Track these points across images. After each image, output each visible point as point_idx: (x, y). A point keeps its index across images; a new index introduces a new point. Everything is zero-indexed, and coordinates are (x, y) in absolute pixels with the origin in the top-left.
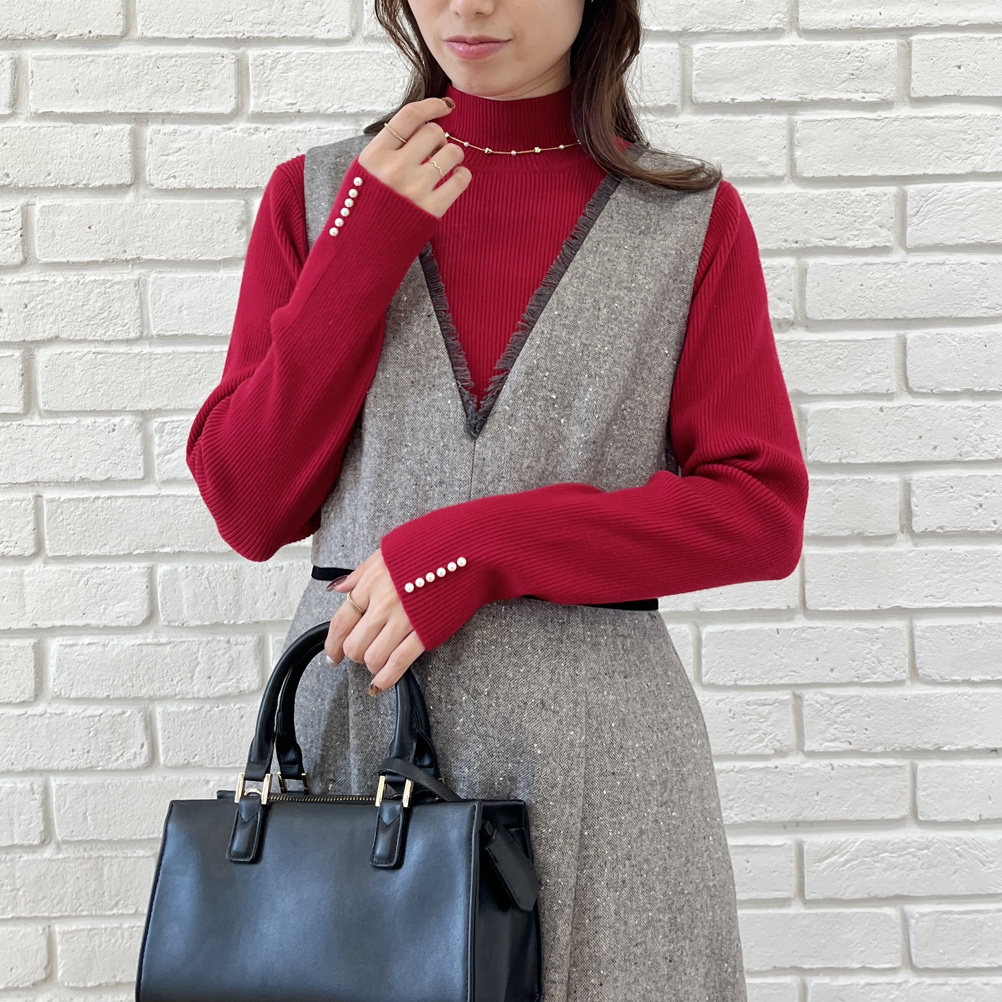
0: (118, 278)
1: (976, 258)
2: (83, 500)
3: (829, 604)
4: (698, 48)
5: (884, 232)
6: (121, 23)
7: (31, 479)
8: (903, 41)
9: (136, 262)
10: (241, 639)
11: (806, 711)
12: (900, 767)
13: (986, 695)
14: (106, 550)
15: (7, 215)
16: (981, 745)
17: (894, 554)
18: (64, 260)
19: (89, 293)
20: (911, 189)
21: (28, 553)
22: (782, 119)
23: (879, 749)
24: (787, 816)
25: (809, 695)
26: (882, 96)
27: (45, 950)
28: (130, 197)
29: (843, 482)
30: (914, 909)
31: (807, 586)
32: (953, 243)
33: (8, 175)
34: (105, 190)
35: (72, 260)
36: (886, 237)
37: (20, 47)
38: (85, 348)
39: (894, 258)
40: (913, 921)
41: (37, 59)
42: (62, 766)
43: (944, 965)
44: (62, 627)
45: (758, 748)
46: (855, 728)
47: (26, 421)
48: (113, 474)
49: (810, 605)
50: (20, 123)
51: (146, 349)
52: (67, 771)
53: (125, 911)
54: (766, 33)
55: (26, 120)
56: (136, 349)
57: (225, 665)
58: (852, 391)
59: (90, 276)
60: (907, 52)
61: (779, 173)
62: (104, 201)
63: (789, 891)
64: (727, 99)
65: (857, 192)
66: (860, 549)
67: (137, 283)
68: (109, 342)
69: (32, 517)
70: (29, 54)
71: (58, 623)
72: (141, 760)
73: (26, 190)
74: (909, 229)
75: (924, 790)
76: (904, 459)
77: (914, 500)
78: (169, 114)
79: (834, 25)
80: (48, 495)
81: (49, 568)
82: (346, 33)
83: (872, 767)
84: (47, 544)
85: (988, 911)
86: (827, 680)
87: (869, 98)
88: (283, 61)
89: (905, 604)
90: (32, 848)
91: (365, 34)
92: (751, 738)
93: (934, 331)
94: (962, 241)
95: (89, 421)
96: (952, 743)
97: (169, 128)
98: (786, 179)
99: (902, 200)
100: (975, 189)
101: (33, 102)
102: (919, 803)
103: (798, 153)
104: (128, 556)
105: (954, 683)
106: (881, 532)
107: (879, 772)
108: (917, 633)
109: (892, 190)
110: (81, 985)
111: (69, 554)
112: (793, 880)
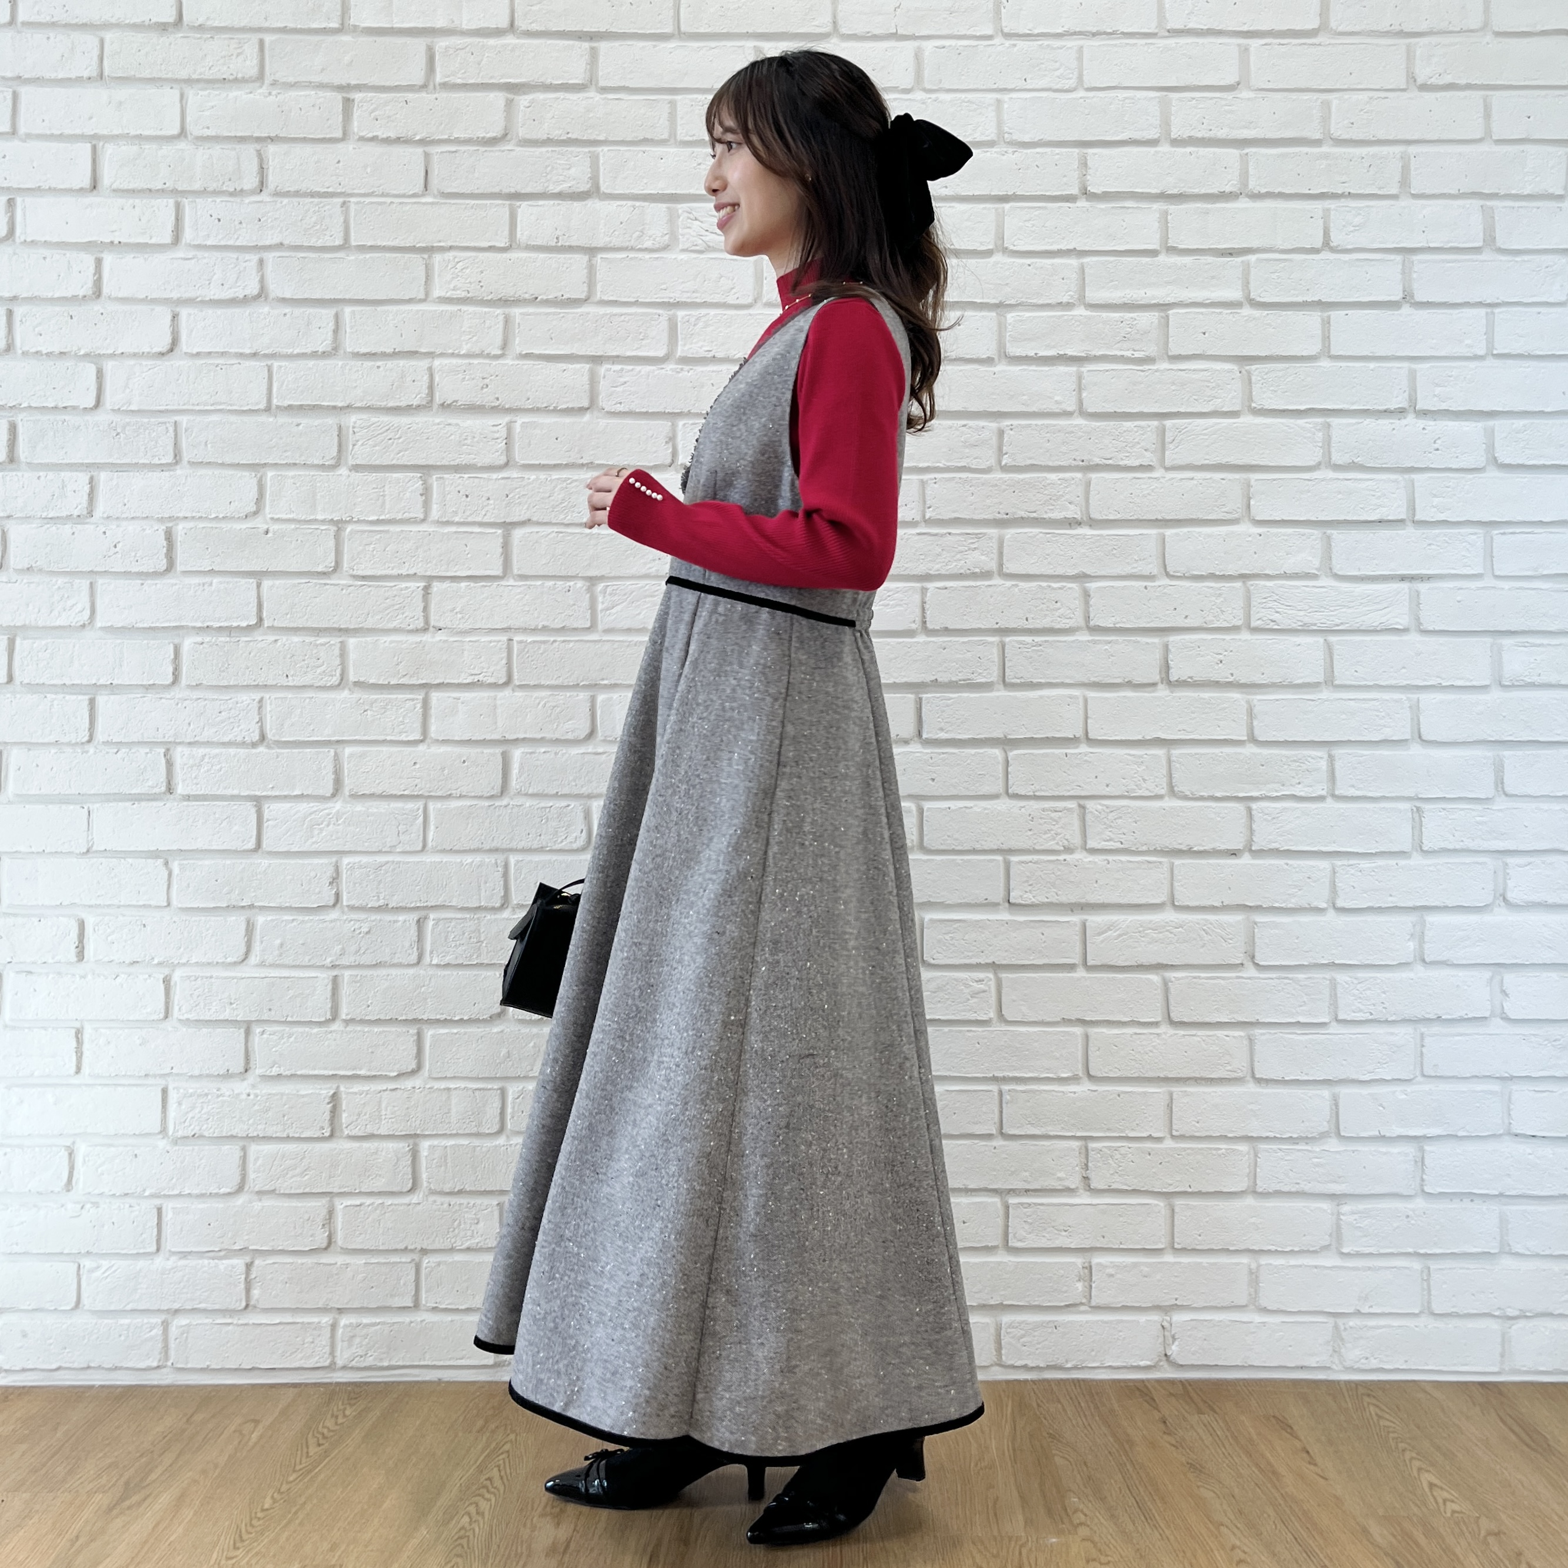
0: (576, 477)
1: (1217, 476)
2: (544, 642)
3: (1105, 734)
4: (1011, 316)
5: (1148, 454)
6: (586, 289)
7: (505, 626)
8: (1162, 314)
9: (590, 466)
11: (1088, 817)
12: (1160, 862)
13: (1226, 808)
14: (559, 682)
15: (496, 428)
16: (1223, 847)
17: (1155, 698)
18: (537, 462)
19: (555, 488)
20: (1169, 423)
21: (501, 682)
22: (1073, 369)
23: (1144, 848)
24: (1073, 899)
25: (1090, 805)
26: (1147, 354)
28: (587, 417)
29: (1117, 642)
30: (1171, 975)
31: (1089, 721)
32: (1200, 463)
33: (498, 399)
34: (569, 411)
35: (543, 462)
36: (1150, 458)
37: (511, 306)
38: (550, 529)
39: (1156, 474)
40: (1171, 984)
41: (521, 314)
42: (520, 847)
43: (1194, 1019)
44: (524, 739)
45: (1051, 845)
46: (1125, 831)
47: (504, 583)
48: (567, 623)
49: (1091, 736)
50: (508, 361)
52: (524, 851)
54: (1061, 306)
55: (513, 359)
58: (1123, 574)
59: (555, 475)
60: (1166, 323)
61: (1071, 409)
62: (568, 420)
63: (1076, 959)
64: (1032, 354)
65: (1128, 424)
66: (1129, 693)
69: (505, 655)
70: (517, 311)
71: (521, 736)
72: (581, 843)
73: (510, 410)
74: (1167, 453)
75: (1180, 881)
76: (1162, 625)
77: (1171, 657)
78: (618, 357)
79: (1110, 301)
80: (517, 638)
81: (516, 694)
82: (750, 300)
83: (1137, 862)
84: (516, 676)
86: (1104, 793)
87: (1137, 355)
88: (703, 319)
89: (1164, 736)
90: (494, 910)
91: (764, 301)
92: (1045, 837)
93: (1186, 530)
94: (1207, 462)
95: (551, 583)
96: (1201, 845)
97: (618, 367)
98: (1076, 414)
101: (519, 345)
102: (1175, 892)
103: (1084, 395)
104: (576, 687)
105: (1202, 798)
106: (1145, 681)
107: (1145, 866)
108: (1174, 758)
109: (1155, 423)
111: (532, 683)
112: (1079, 949)
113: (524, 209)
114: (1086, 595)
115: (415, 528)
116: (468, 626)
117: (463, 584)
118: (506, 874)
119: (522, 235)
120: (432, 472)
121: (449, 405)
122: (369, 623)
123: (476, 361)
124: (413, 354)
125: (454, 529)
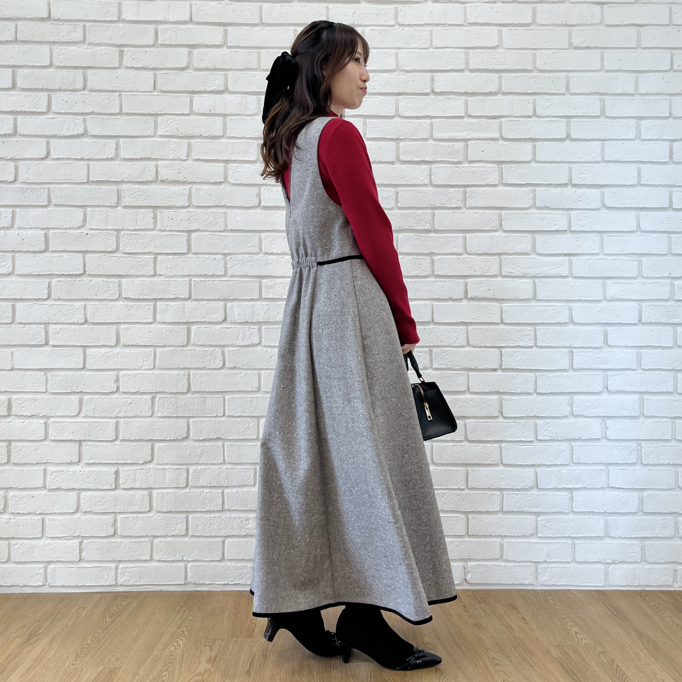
0: (218, 211)
1: (488, 212)
2: (205, 281)
4: (402, 144)
5: (459, 202)
6: (222, 132)
7: (188, 274)
8: (465, 143)
9: (224, 206)
10: (253, 327)
11: (433, 355)
12: (464, 374)
13: (491, 351)
14: (211, 298)
15: (184, 191)
16: (490, 367)
17: (462, 305)
18: (202, 205)
19: (209, 216)
20: (468, 189)
21: (187, 298)
22: (428, 166)
23: (457, 368)
25: (434, 350)
26: (459, 160)
27: (187, 427)
28: (223, 186)
29: (446, 281)
30: (468, 421)
31: (434, 314)
32: (481, 206)
33: (185, 178)
34: (215, 183)
35: (204, 205)
36: (459, 204)
37: (190, 139)
38: (206, 233)
39: (463, 211)
40: (468, 425)
41: (196, 142)
42: (194, 367)
43: (478, 439)
44: (196, 322)
46: (449, 360)
47: (188, 256)
48: (214, 273)
49: (435, 321)
50: (190, 162)
51: (226, 234)
52: (196, 369)
54: (423, 140)
55: (191, 161)
56: (223, 234)
57: (248, 335)
58: (449, 253)
59: (210, 210)
60: (467, 147)
61: (427, 183)
62: (216, 188)
64: (410, 160)
65: (451, 190)
67: (224, 213)
69: (188, 286)
70: (193, 141)
71: (195, 320)
72: (220, 365)
73: (190, 183)
74: (467, 202)
75: (472, 381)
76: (465, 274)
77: (468, 287)
78: (236, 160)
79: (444, 138)
80: (193, 279)
81: (193, 303)
83: (455, 374)
84: (193, 295)
85: (492, 422)
86: (440, 345)
87: (455, 160)
89: (465, 321)
90: (184, 393)
93: (475, 234)
94: (484, 206)
95: (207, 256)
96: (481, 366)
97: (235, 165)
98: (429, 185)
99: (465, 193)
100: (488, 190)
101: (194, 156)
102: (470, 386)
103: (433, 177)
104: (218, 300)
105: (481, 347)
106: (458, 298)
107: (457, 375)
108: (469, 330)
109: (462, 189)
110: (198, 439)
111: (200, 298)
113: (196, 97)
114: (433, 262)
115: (150, 233)
116: (172, 274)
117: (170, 257)
118: (189, 379)
119: (195, 109)
120: (157, 209)
121: (164, 181)
122: (131, 273)
123: (175, 162)
124: (149, 159)
125: (167, 233)
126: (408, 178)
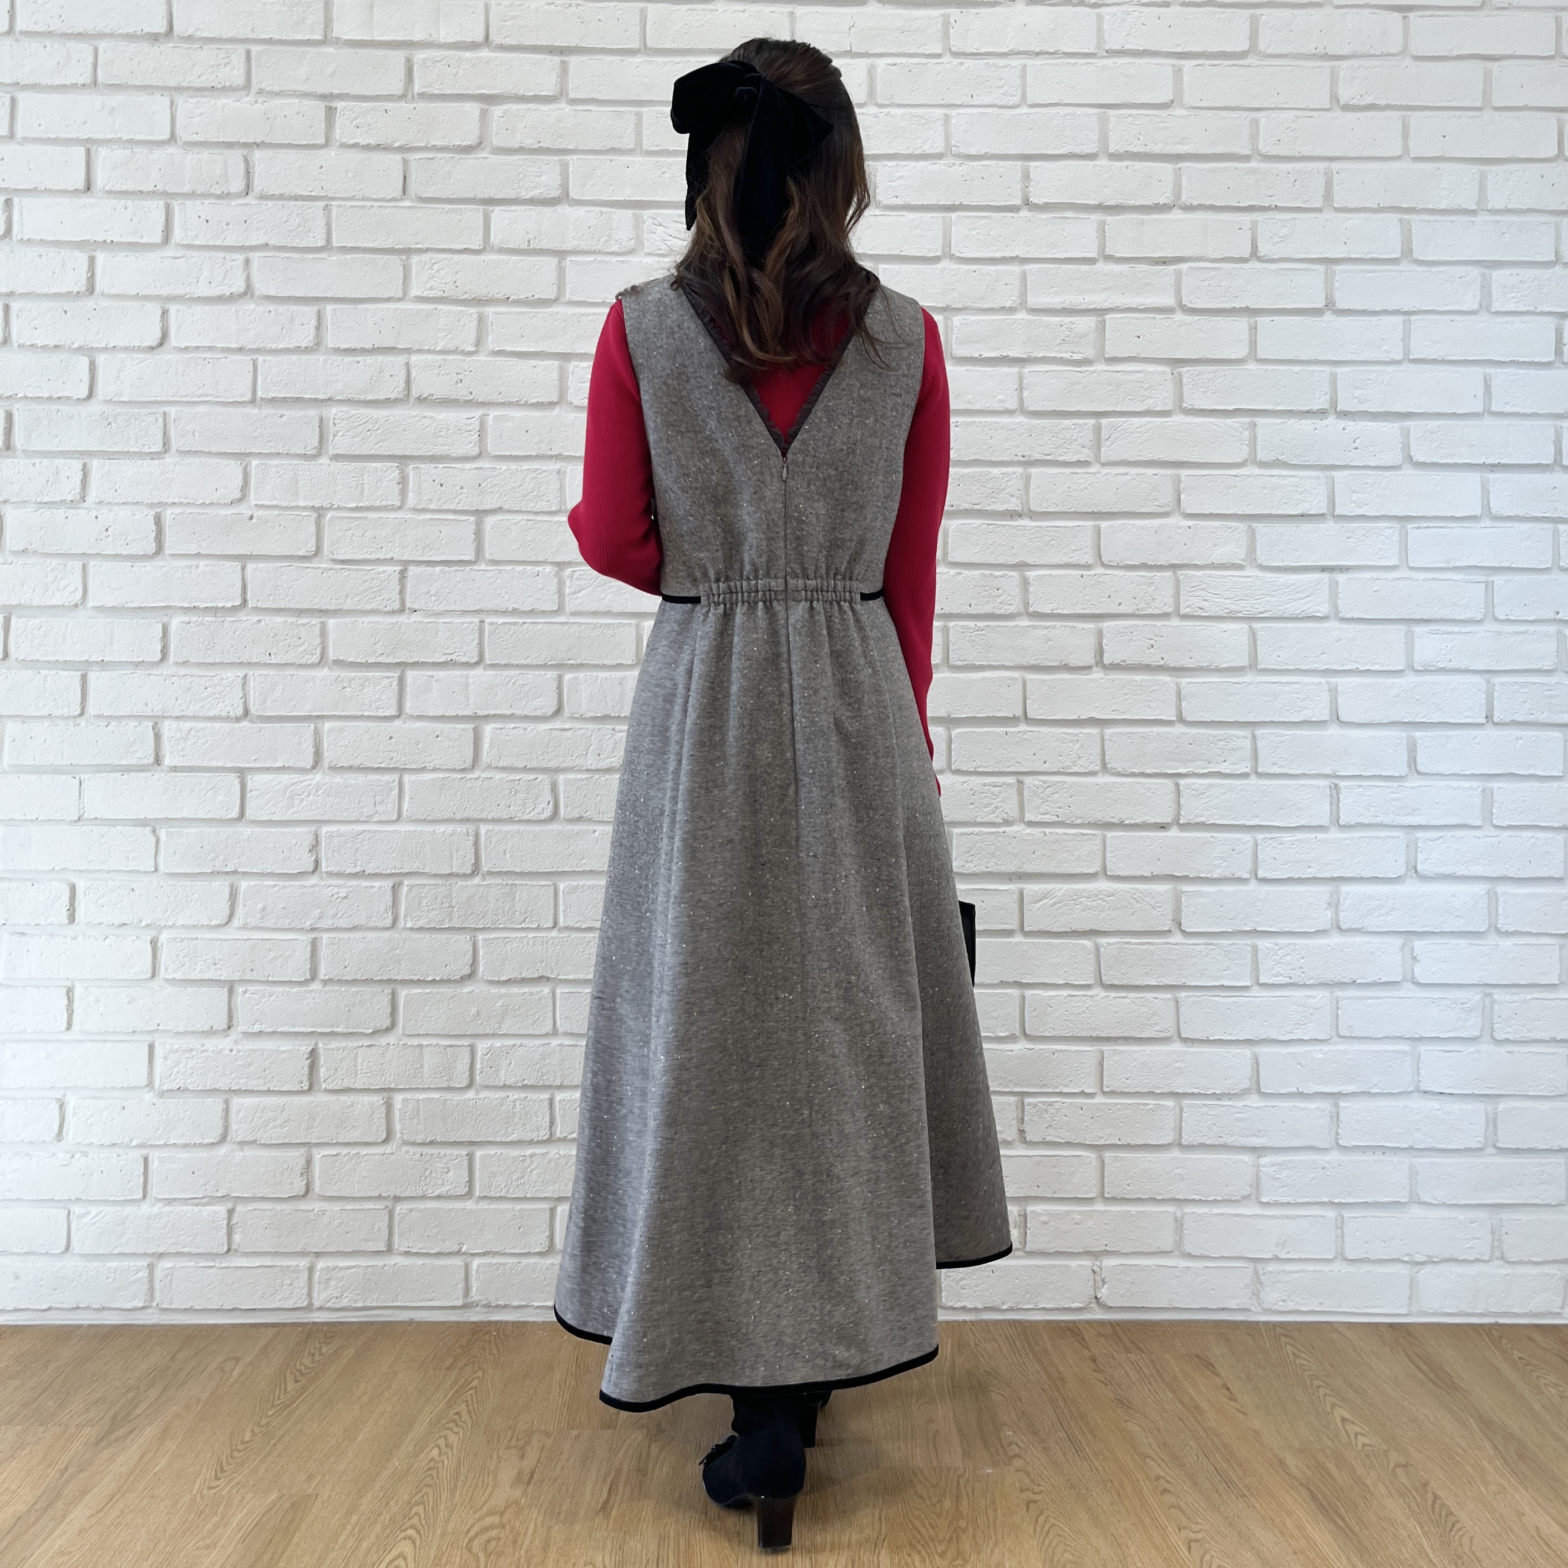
0: (545, 468)
1: (1150, 471)
2: (514, 624)
3: (1043, 714)
4: (957, 320)
5: (1085, 451)
6: (555, 290)
7: (477, 608)
8: (1100, 319)
9: (559, 457)
11: (1026, 792)
12: (1094, 835)
13: (1156, 784)
14: (528, 661)
15: (469, 421)
16: (1153, 821)
17: (1090, 680)
18: (508, 454)
19: (525, 477)
20: (1104, 421)
21: (473, 661)
22: (1015, 370)
23: (1079, 821)
24: (1012, 869)
25: (1028, 780)
26: (1084, 356)
27: (471, 953)
28: (556, 411)
29: (1055, 627)
30: (1103, 941)
31: (1028, 701)
32: (1134, 460)
33: (471, 393)
34: (539, 405)
35: (514, 454)
36: (1086, 454)
37: (483, 305)
38: (520, 517)
39: (1092, 469)
40: (1102, 949)
41: (494, 313)
42: (490, 817)
43: (1125, 982)
44: (494, 715)
45: (991, 818)
46: (1061, 805)
47: (476, 567)
48: (536, 606)
49: (1030, 715)
50: (482, 358)
52: (493, 821)
53: (530, 926)
54: (1003, 309)
55: (486, 355)
56: (556, 519)
57: (612, 746)
58: (1061, 563)
59: (526, 466)
60: (1102, 327)
61: (1013, 407)
62: (537, 414)
63: (1014, 925)
64: (976, 355)
65: (1066, 422)
66: (1066, 676)
67: (559, 472)
68: (537, 513)
69: (477, 635)
70: (490, 310)
71: (492, 712)
72: (547, 814)
73: (483, 404)
74: (1103, 450)
75: (1112, 852)
76: (1097, 612)
77: (1105, 641)
79: (1051, 306)
80: (489, 620)
81: (487, 672)
83: (1073, 835)
84: (487, 656)
85: (1156, 944)
86: (1041, 769)
87: (1075, 357)
89: (1098, 716)
90: (465, 876)
92: (986, 810)
93: (1120, 522)
94: (1140, 458)
95: (521, 568)
96: (1131, 819)
98: (1017, 412)
101: (492, 343)
102: (1108, 863)
103: (1025, 394)
104: (544, 666)
105: (1133, 775)
106: (1081, 664)
107: (1079, 838)
108: (1107, 737)
109: (1091, 421)
110: (496, 979)
111: (502, 663)
112: (1016, 916)
113: (498, 213)
114: (1025, 583)
115: (392, 515)
116: (442, 607)
117: (438, 569)
118: (476, 844)
119: (495, 238)
120: (408, 462)
121: (425, 399)
122: (349, 605)
123: (451, 357)
124: (391, 350)
125: (429, 516)
126: (970, 396)
